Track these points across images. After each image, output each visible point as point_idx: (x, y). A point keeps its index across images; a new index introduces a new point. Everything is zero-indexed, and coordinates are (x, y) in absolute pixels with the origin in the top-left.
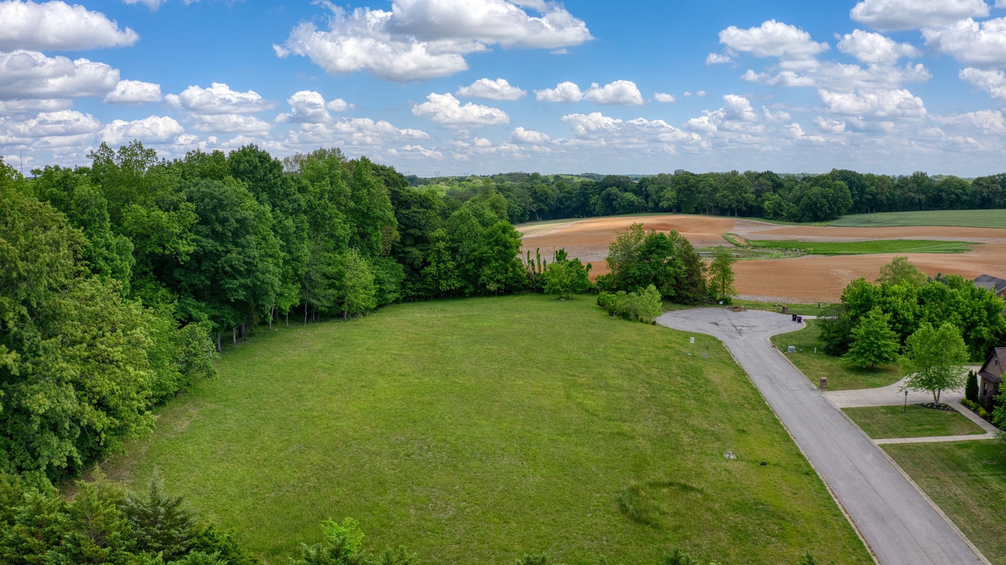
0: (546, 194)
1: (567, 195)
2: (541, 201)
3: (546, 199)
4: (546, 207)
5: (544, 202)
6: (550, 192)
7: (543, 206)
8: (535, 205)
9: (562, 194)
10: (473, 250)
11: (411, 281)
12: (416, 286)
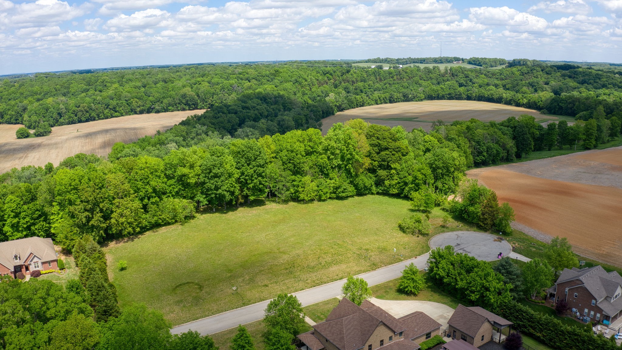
10: (405, 177)
11: (381, 185)
12: (382, 188)
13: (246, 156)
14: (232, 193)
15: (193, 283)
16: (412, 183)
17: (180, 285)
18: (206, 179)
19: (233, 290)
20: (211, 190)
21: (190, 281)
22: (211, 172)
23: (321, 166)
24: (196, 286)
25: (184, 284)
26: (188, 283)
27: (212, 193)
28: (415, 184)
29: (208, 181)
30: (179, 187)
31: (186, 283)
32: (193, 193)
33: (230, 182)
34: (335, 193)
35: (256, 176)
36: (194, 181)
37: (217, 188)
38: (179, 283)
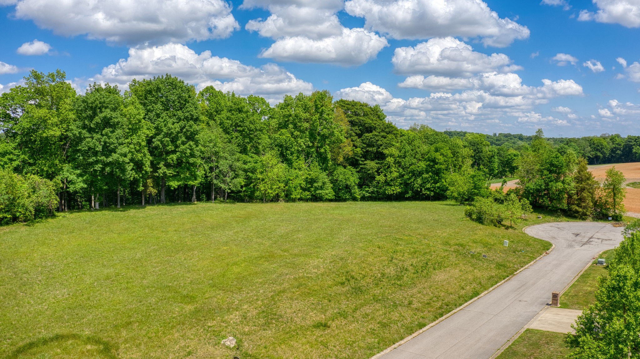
0: (602, 145)
1: (617, 146)
2: (597, 150)
3: (602, 148)
4: (601, 155)
5: (600, 151)
6: (605, 143)
7: (599, 154)
8: (592, 153)
9: (614, 146)
10: (412, 164)
11: (368, 185)
12: (371, 190)
13: (164, 99)
14: (139, 166)
15: (74, 336)
16: (427, 172)
17: (31, 345)
18: (84, 131)
19: (228, 347)
20: (96, 154)
21: (64, 331)
22: (95, 114)
23: (281, 146)
24: (89, 347)
25: (45, 342)
26: (58, 338)
27: (97, 162)
28: (433, 172)
29: (87, 135)
30: (23, 156)
31: (52, 340)
32: (53, 165)
33: (135, 141)
34: (308, 190)
35: (184, 139)
36: (58, 133)
37: (108, 150)
38: (28, 341)
